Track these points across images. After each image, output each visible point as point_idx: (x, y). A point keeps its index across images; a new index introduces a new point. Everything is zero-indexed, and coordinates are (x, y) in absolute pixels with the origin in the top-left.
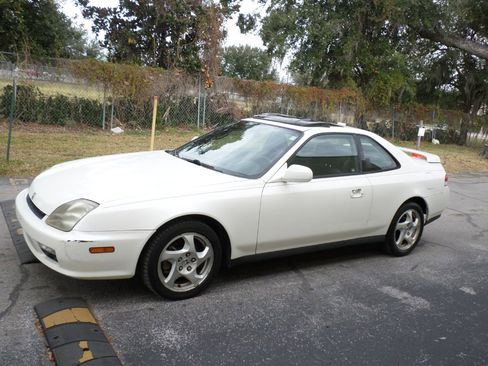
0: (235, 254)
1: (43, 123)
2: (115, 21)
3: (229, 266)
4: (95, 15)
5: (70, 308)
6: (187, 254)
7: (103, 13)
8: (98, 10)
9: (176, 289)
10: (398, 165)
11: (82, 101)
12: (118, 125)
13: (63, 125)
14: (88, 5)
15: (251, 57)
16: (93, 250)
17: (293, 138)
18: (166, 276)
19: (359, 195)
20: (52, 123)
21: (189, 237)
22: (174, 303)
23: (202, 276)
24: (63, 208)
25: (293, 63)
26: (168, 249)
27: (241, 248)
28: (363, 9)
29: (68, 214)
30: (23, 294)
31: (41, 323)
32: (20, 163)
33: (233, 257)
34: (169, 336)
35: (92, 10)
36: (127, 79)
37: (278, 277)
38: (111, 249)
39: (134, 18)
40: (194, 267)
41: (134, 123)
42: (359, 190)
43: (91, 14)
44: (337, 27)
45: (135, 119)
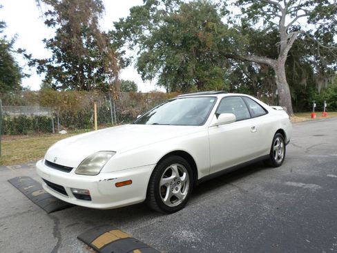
0: (200, 176)
1: (12, 134)
2: (50, 67)
3: (197, 184)
4: (37, 64)
5: (108, 232)
6: (175, 179)
7: (42, 62)
8: (39, 61)
9: (171, 205)
10: (267, 112)
11: (37, 117)
12: (63, 129)
13: (25, 134)
14: (31, 58)
15: (126, 86)
16: (118, 185)
17: (212, 101)
18: (164, 197)
19: (255, 130)
20: (18, 134)
21: (174, 167)
22: (173, 214)
23: (184, 194)
24: (87, 161)
25: (160, 81)
26: (164, 177)
27: (203, 171)
28: (195, 46)
29: (90, 165)
30: (63, 231)
31: (90, 246)
32: (9, 157)
33: (199, 178)
34: (186, 235)
35: (35, 61)
36: (65, 100)
37: (221, 189)
38: (129, 182)
39: (62, 63)
40: (180, 188)
41: (73, 126)
42: (254, 128)
43: (34, 64)
44: (181, 57)
45: (73, 124)
